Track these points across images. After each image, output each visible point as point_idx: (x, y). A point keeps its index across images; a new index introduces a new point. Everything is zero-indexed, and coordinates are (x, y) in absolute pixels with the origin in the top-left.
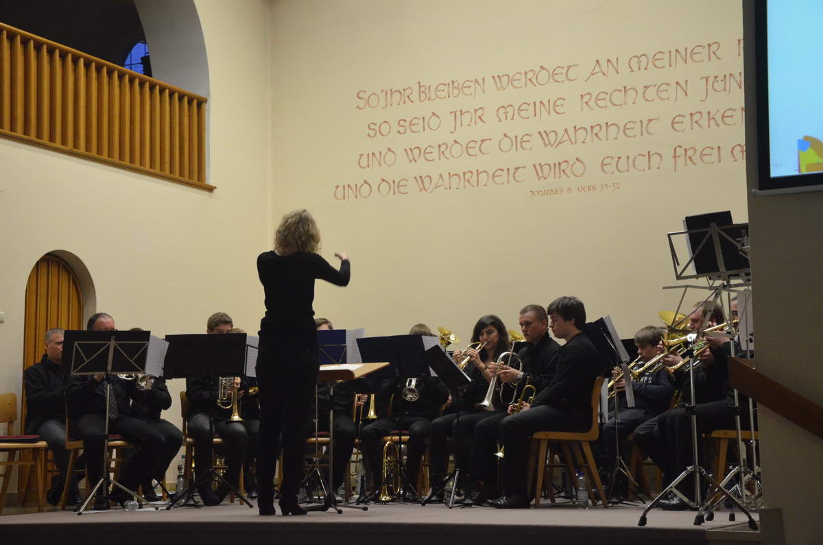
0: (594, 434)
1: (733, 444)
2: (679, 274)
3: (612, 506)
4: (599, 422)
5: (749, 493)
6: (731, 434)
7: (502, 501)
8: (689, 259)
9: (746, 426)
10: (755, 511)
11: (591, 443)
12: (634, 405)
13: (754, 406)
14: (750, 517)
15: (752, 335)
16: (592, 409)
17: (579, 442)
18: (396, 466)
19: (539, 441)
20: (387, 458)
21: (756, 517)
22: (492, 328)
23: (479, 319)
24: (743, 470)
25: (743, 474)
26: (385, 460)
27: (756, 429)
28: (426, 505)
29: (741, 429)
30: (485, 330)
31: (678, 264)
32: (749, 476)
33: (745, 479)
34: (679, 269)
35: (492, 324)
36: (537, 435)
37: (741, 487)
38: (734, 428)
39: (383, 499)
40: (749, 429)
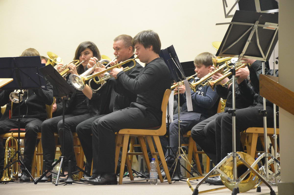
0: (162, 131)
1: (261, 138)
2: (227, 13)
3: (174, 182)
4: (167, 122)
5: (271, 172)
6: (260, 130)
7: (96, 180)
8: (235, 2)
9: (270, 125)
10: (275, 185)
11: (161, 138)
12: (192, 110)
13: (277, 110)
14: (271, 189)
15: (277, 58)
16: (162, 112)
17: (152, 137)
18: (15, 155)
19: (123, 136)
20: (8, 149)
21: (275, 189)
22: (88, 50)
23: (80, 44)
24: (267, 155)
25: (267, 159)
26: (6, 150)
27: (278, 126)
28: (38, 183)
29: (268, 127)
30: (83, 53)
31: (227, 6)
32: (272, 160)
33: (269, 162)
34: (228, 10)
35: (89, 47)
36: (122, 132)
37: (266, 168)
38: (262, 126)
39: (4, 180)
40: (273, 127)
